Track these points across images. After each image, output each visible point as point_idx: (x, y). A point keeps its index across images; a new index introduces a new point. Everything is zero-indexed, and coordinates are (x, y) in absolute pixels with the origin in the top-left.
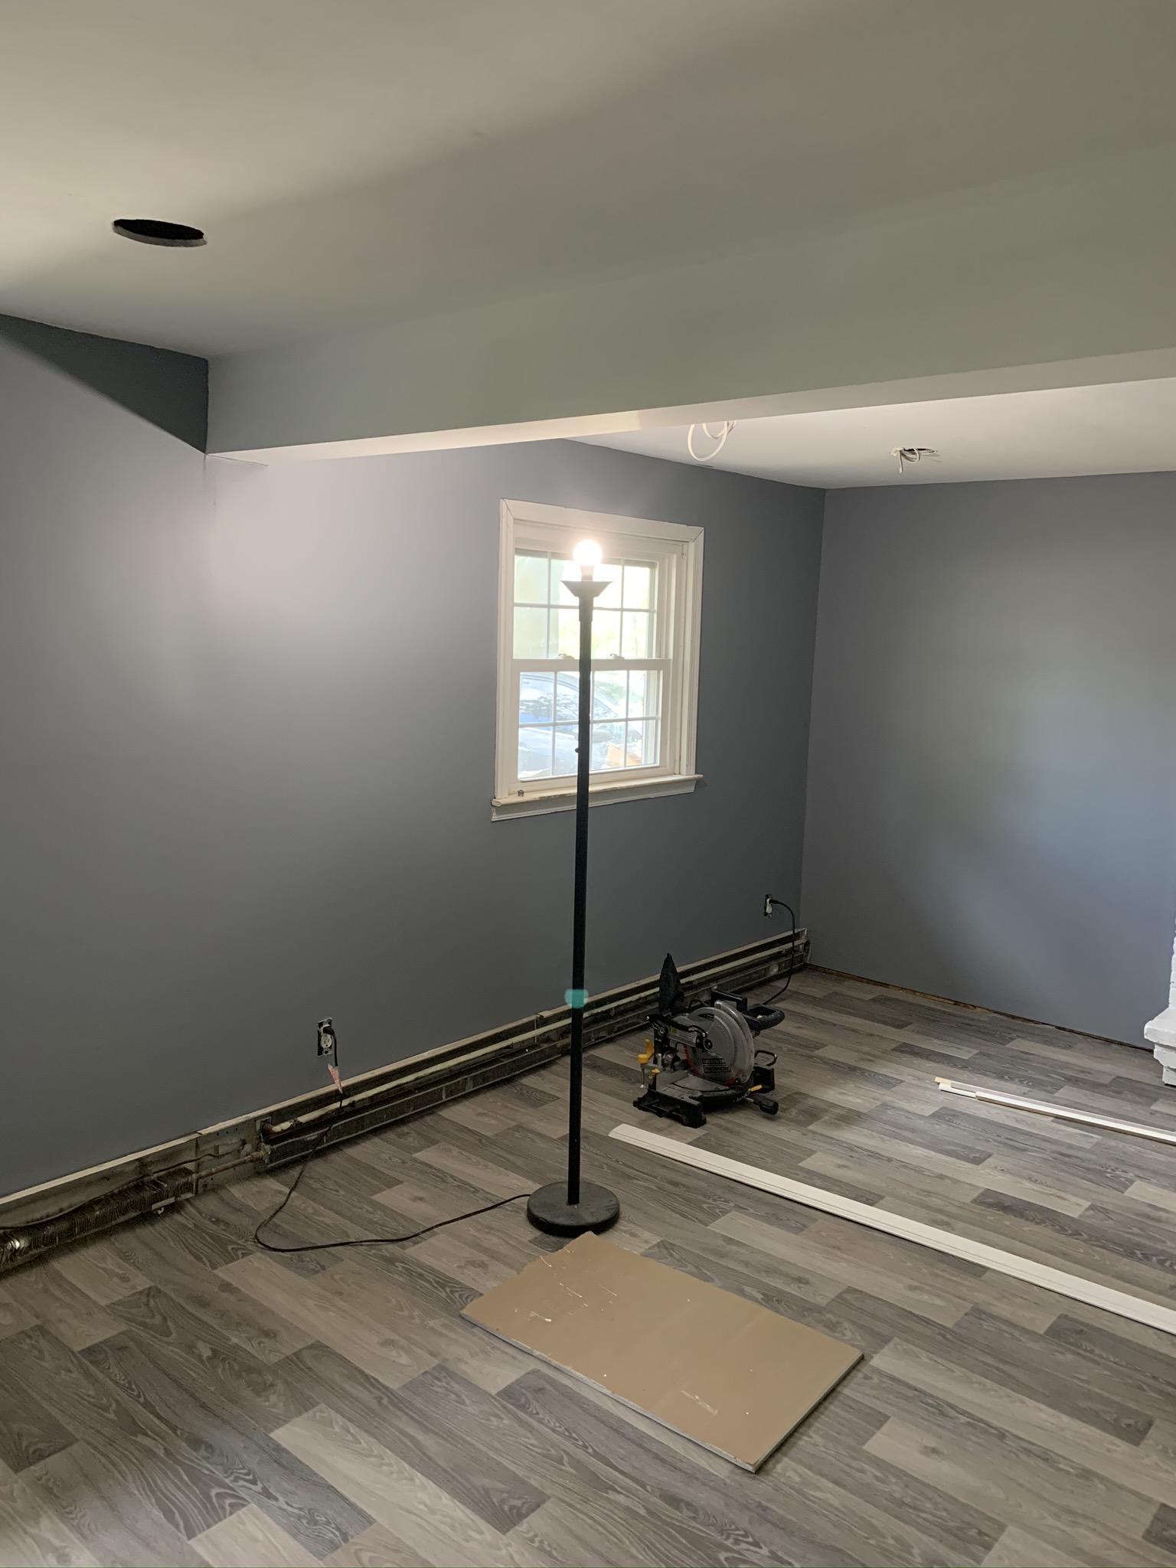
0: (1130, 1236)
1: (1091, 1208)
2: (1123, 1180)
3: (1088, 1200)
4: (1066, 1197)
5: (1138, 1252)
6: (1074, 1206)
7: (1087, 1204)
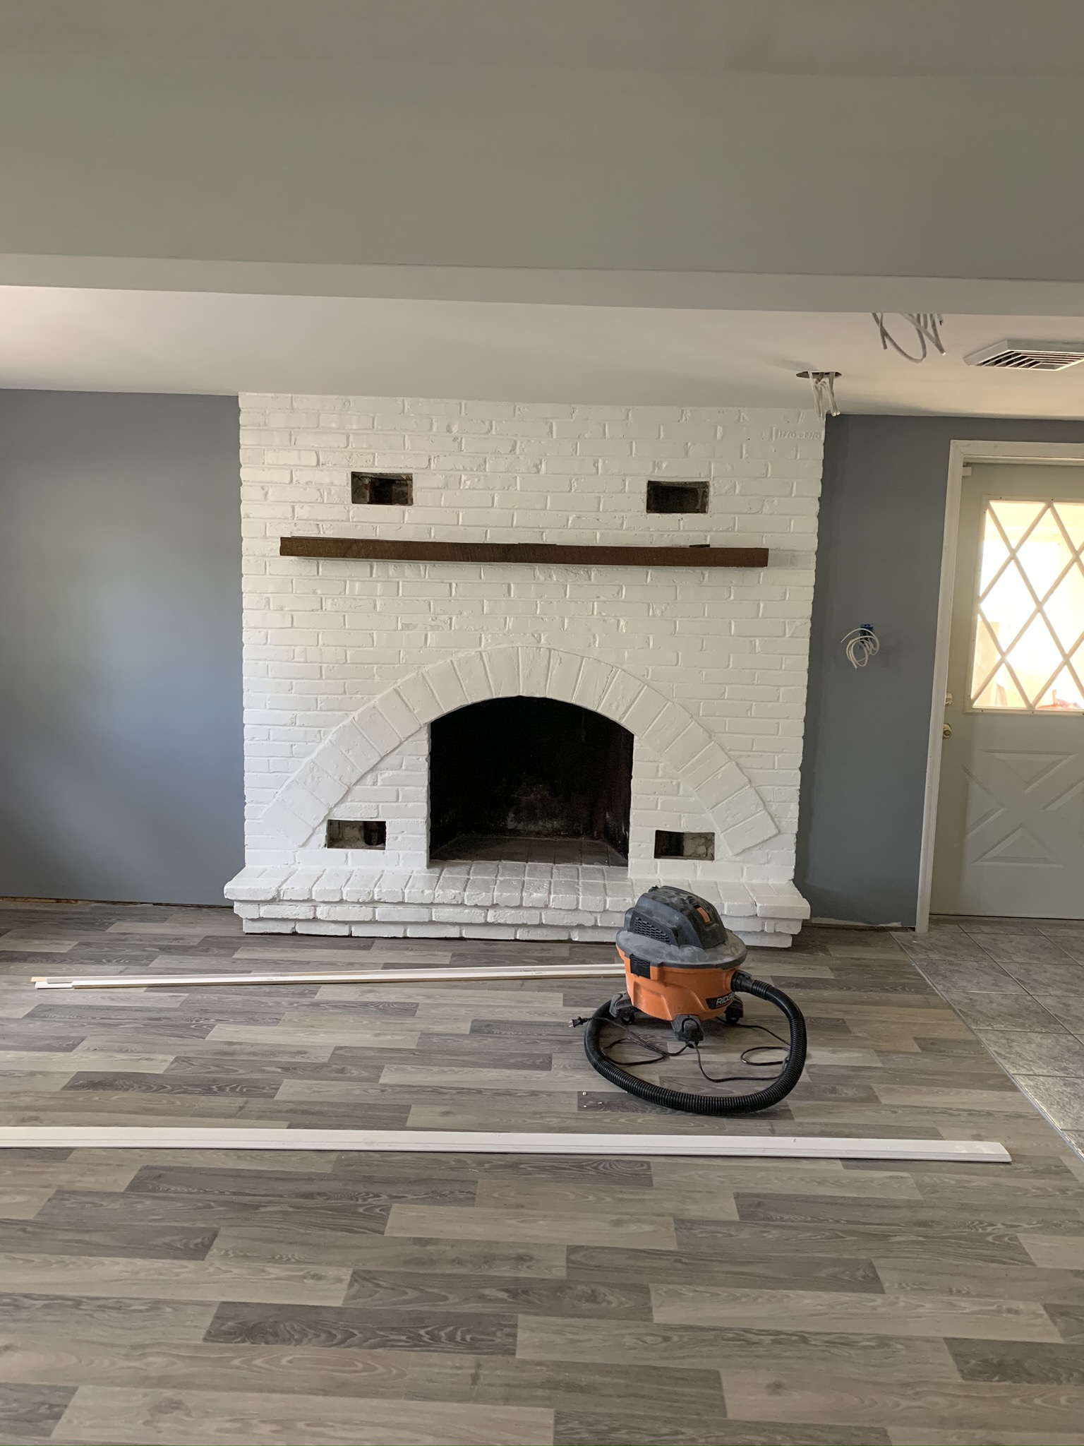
0: (209, 1075)
1: (176, 1060)
2: (205, 1027)
3: (172, 1054)
4: (154, 1057)
5: (214, 1087)
6: (159, 1064)
7: (171, 1058)
